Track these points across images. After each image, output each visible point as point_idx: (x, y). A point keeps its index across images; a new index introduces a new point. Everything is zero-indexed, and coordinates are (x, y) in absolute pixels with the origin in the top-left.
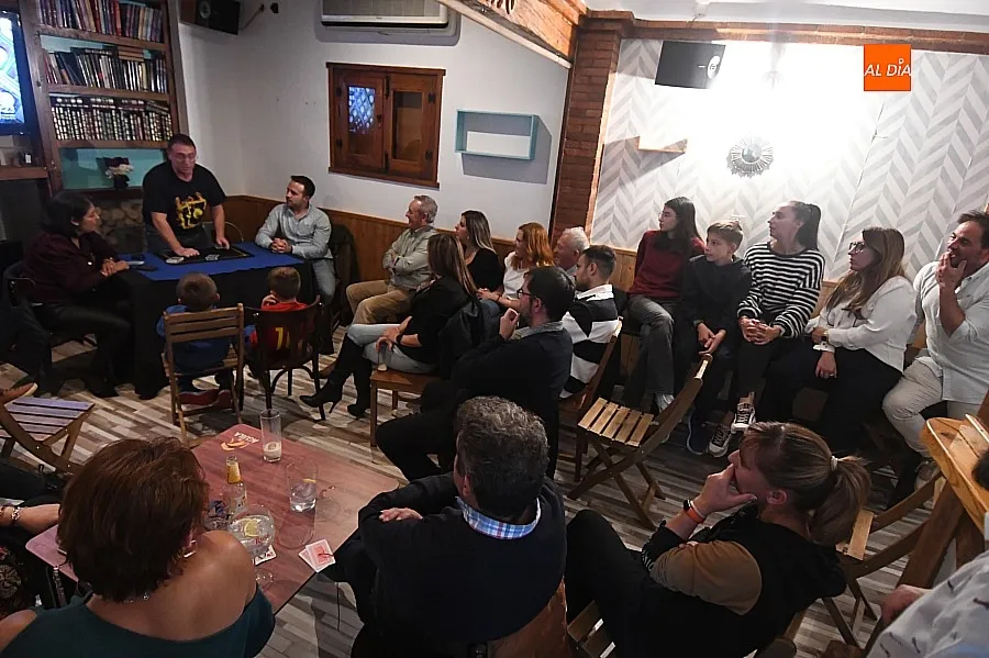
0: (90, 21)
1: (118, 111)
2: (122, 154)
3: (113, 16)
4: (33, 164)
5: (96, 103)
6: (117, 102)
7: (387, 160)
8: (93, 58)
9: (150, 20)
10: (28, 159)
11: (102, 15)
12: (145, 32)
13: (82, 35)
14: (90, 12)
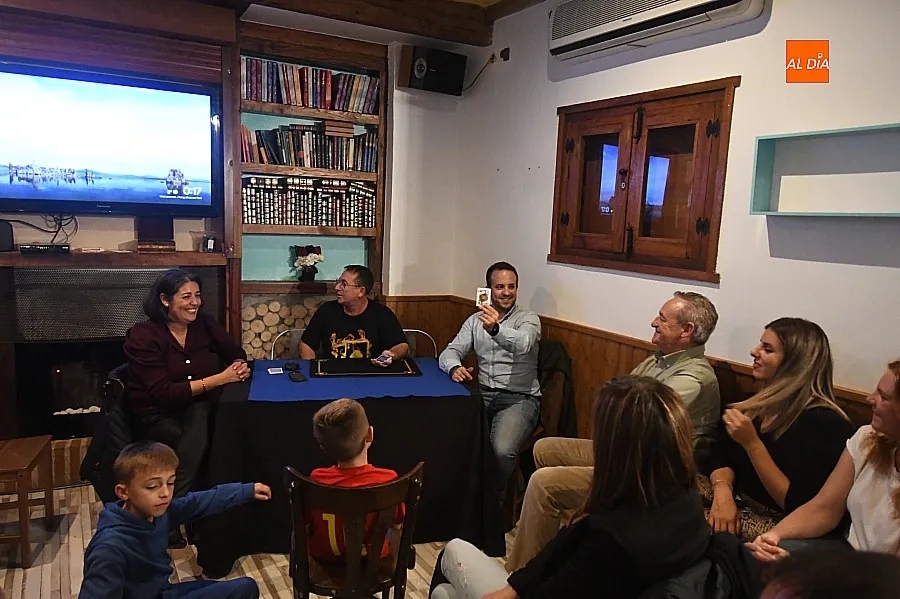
0: (296, 94)
1: (315, 193)
2: (314, 242)
3: (323, 89)
4: (216, 249)
5: (293, 184)
6: (318, 183)
7: (631, 238)
8: (297, 133)
9: (365, 90)
10: (211, 244)
11: (310, 86)
12: (356, 103)
13: (287, 111)
14: (298, 84)
